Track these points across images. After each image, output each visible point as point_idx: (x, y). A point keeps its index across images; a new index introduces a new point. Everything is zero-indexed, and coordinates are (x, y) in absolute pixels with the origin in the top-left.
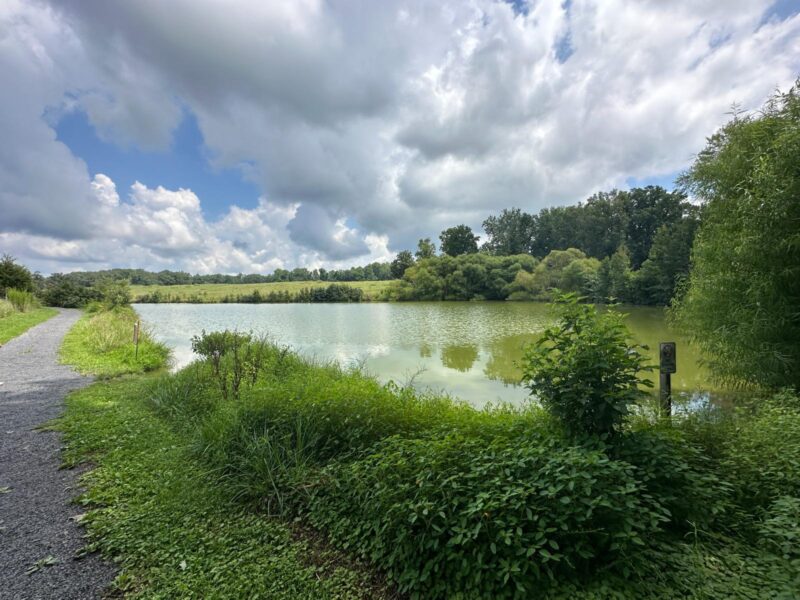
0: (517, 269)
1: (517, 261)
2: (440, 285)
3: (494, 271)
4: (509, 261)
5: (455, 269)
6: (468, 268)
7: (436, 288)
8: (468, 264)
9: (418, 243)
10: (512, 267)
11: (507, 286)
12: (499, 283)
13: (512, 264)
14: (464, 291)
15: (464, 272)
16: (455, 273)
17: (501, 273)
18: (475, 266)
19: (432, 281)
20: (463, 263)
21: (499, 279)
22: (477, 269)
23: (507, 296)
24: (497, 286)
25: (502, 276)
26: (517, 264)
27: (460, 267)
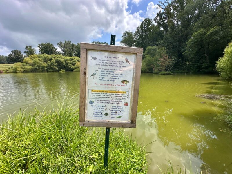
2: (45, 66)
3: (67, 61)
4: (72, 58)
7: (44, 67)
8: (57, 58)
9: (25, 47)
10: (73, 60)
11: (73, 67)
12: (70, 65)
14: (57, 68)
15: (56, 61)
16: (52, 61)
17: (70, 62)
18: (59, 59)
19: (41, 64)
21: (70, 64)
22: (61, 60)
23: (73, 70)
24: (69, 67)
25: (71, 63)
26: (75, 60)
27: (53, 59)
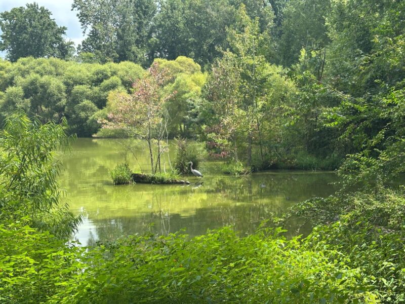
0: (113, 87)
1: (114, 73)
3: (77, 88)
4: (102, 72)
5: (11, 82)
6: (33, 83)
8: (33, 76)
10: (106, 82)
11: (97, 114)
12: (84, 109)
13: (106, 77)
15: (26, 89)
16: (10, 89)
17: (89, 92)
18: (44, 79)
20: (23, 73)
21: (86, 102)
22: (48, 84)
24: (83, 114)
25: (90, 98)
26: (114, 78)
27: (19, 79)
